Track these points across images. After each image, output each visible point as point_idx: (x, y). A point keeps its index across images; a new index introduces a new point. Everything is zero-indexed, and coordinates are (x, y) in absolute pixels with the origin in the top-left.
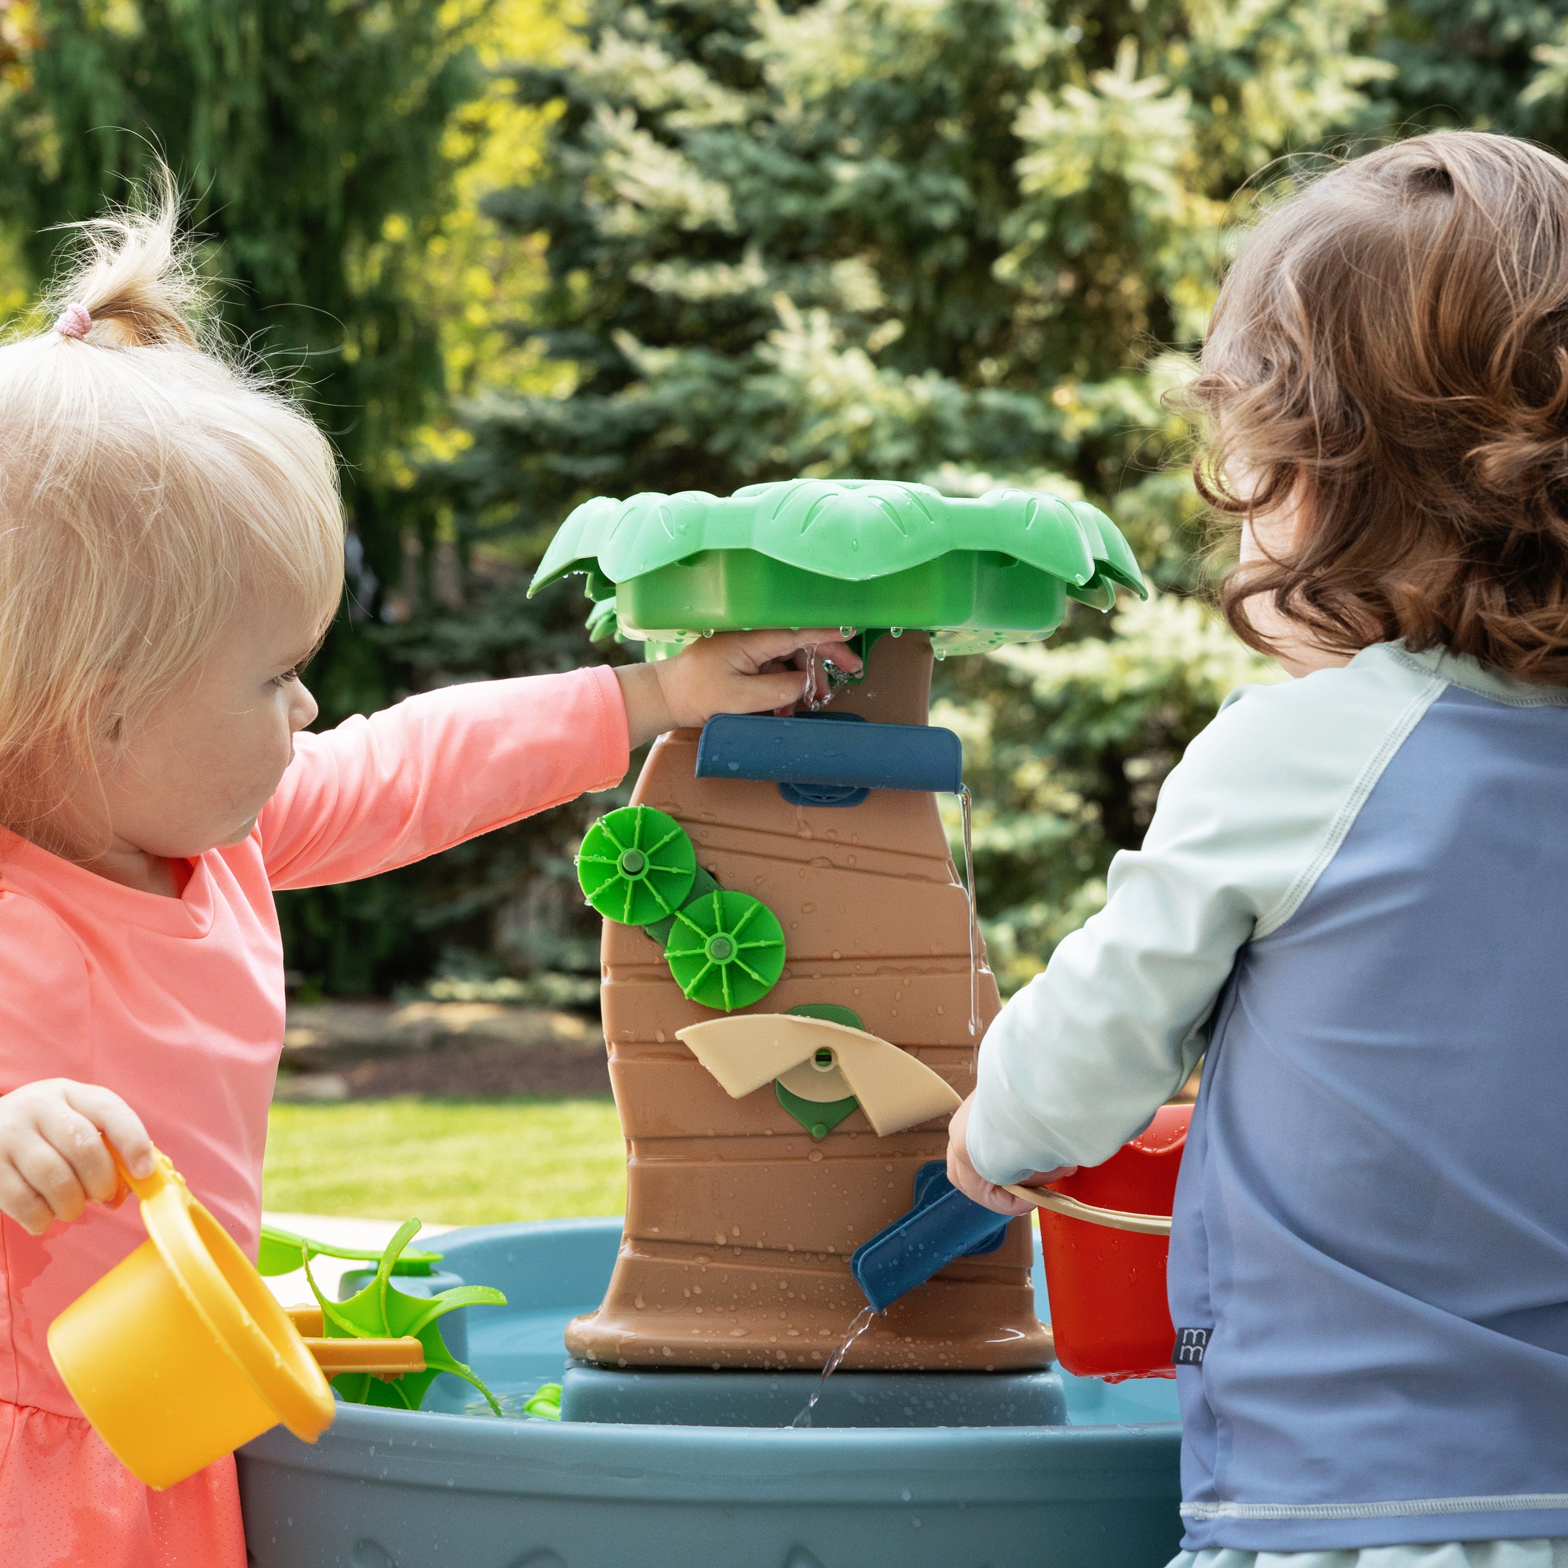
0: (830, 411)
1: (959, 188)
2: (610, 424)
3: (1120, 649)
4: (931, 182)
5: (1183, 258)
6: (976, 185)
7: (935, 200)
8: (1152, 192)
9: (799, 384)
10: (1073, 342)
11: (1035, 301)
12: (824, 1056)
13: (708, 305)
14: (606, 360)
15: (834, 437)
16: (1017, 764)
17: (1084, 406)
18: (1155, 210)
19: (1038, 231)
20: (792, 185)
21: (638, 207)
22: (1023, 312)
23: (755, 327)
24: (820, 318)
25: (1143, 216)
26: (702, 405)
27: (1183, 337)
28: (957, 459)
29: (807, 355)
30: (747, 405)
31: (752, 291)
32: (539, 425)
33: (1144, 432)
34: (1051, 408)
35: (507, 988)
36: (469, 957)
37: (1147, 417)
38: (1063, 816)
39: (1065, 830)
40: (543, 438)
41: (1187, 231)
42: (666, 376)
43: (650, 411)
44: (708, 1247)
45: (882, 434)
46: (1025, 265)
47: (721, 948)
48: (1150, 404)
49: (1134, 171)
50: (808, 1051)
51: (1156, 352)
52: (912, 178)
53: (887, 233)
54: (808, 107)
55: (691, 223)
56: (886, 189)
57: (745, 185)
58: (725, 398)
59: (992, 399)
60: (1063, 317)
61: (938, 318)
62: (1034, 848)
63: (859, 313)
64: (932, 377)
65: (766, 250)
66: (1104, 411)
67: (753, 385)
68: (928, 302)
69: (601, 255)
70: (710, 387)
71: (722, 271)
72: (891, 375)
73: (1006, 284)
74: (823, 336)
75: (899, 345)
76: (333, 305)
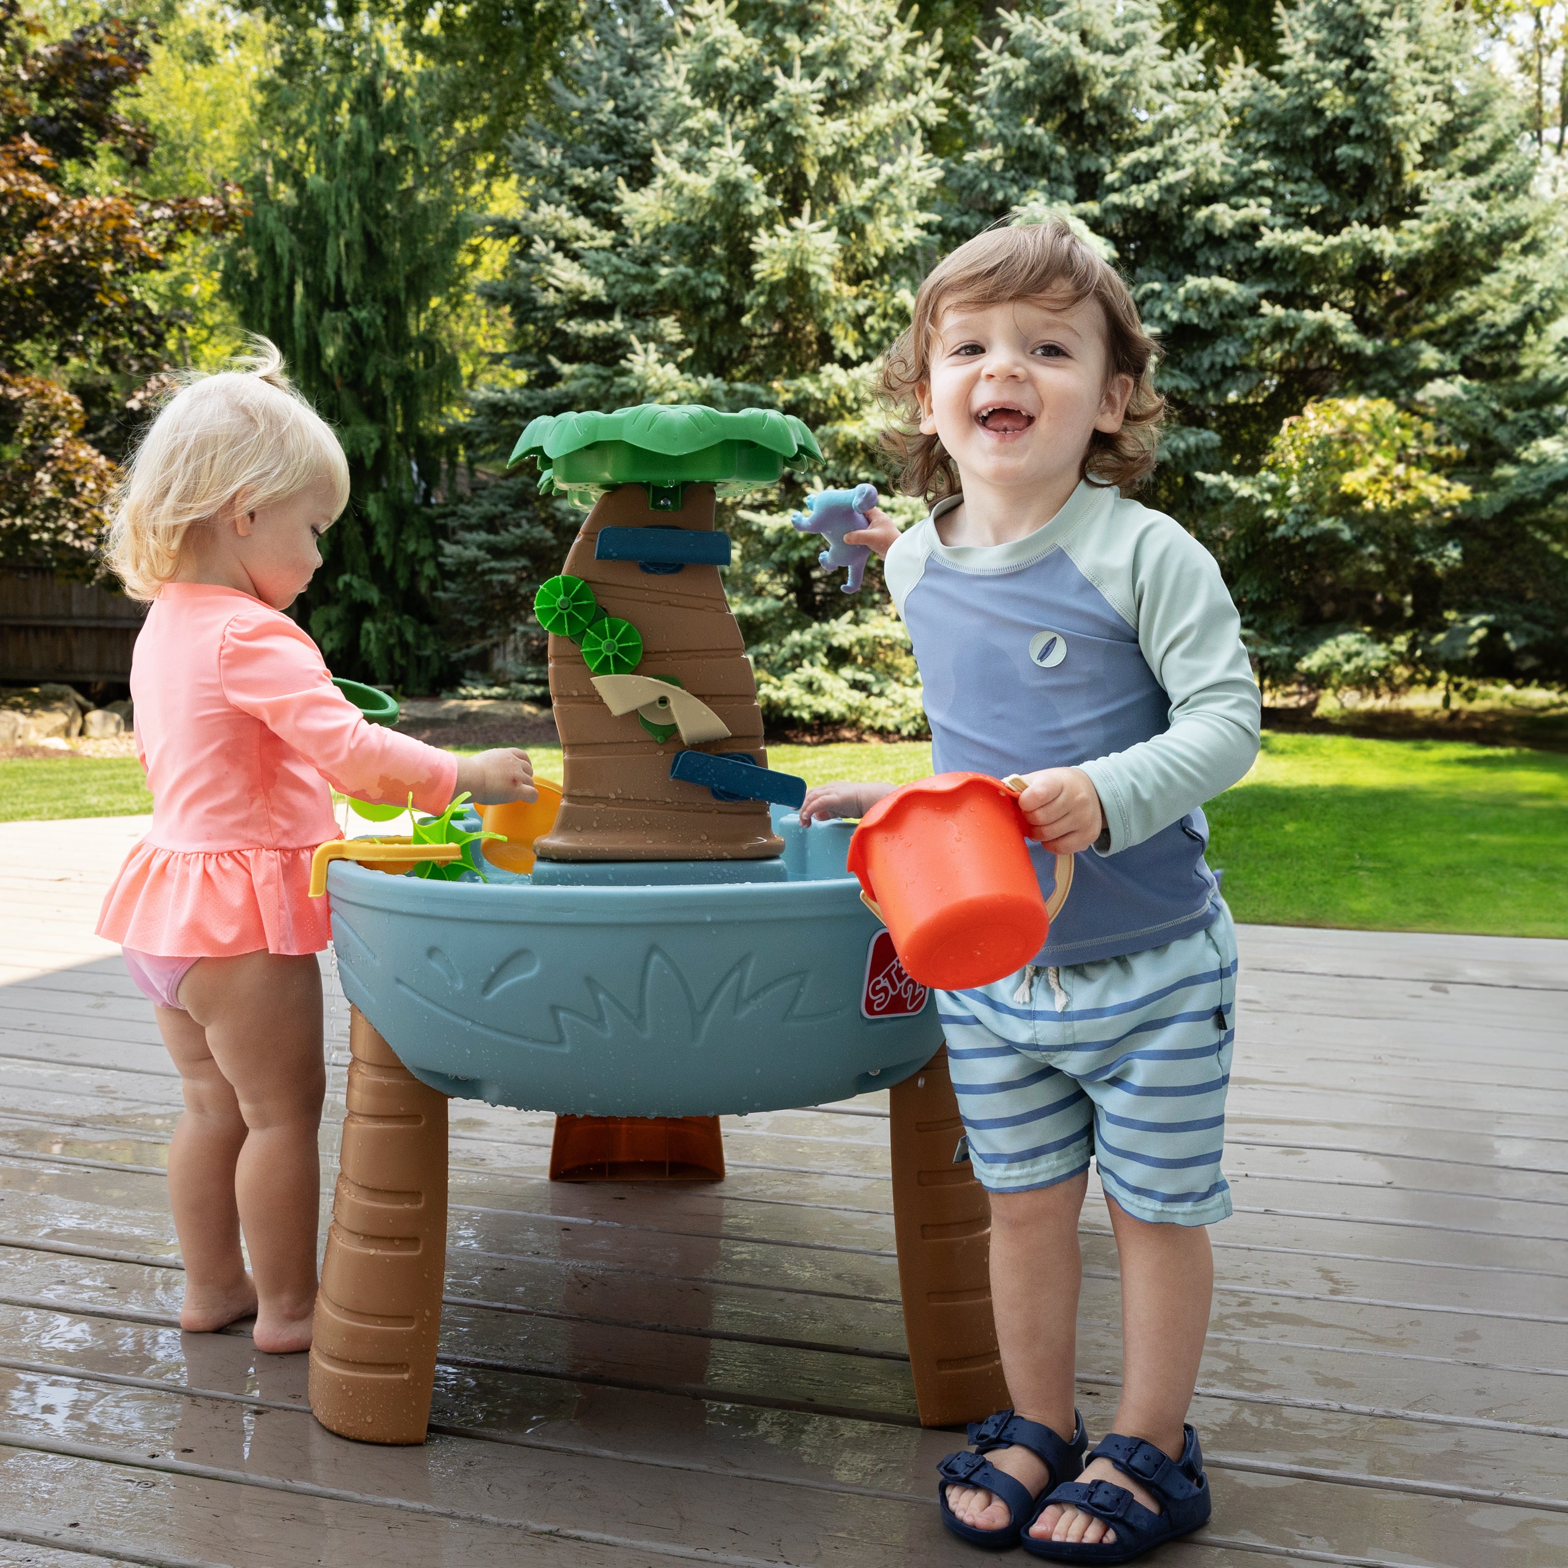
1: (722, 279)
4: (708, 276)
5: (836, 312)
6: (730, 277)
7: (709, 285)
8: (820, 279)
9: (641, 380)
10: (781, 357)
11: (762, 337)
12: (663, 701)
13: (595, 339)
14: (543, 368)
16: (755, 572)
17: (787, 390)
18: (822, 288)
19: (762, 299)
20: (636, 278)
21: (558, 290)
22: (755, 342)
23: (620, 352)
24: (652, 346)
25: (817, 291)
27: (837, 353)
29: (645, 365)
31: (617, 332)
32: (509, 403)
33: (818, 402)
34: (770, 390)
35: (497, 690)
36: (478, 675)
37: (819, 395)
38: (779, 598)
39: (779, 605)
40: (510, 409)
41: (837, 300)
42: (573, 376)
43: (566, 394)
44: (605, 799)
46: (755, 318)
47: (609, 647)
48: (820, 389)
49: (810, 268)
50: (654, 697)
51: (823, 363)
52: (698, 274)
53: (685, 302)
54: (643, 239)
55: (585, 298)
56: (686, 278)
57: (612, 279)
58: (604, 388)
59: (739, 386)
60: (775, 344)
61: (712, 345)
62: (765, 613)
63: (672, 343)
64: (710, 376)
65: (624, 312)
66: (797, 392)
67: (618, 380)
68: (707, 338)
69: (540, 315)
70: (596, 382)
71: (602, 323)
72: (688, 375)
73: (747, 328)
74: (654, 356)
75: (692, 360)
76: (401, 342)
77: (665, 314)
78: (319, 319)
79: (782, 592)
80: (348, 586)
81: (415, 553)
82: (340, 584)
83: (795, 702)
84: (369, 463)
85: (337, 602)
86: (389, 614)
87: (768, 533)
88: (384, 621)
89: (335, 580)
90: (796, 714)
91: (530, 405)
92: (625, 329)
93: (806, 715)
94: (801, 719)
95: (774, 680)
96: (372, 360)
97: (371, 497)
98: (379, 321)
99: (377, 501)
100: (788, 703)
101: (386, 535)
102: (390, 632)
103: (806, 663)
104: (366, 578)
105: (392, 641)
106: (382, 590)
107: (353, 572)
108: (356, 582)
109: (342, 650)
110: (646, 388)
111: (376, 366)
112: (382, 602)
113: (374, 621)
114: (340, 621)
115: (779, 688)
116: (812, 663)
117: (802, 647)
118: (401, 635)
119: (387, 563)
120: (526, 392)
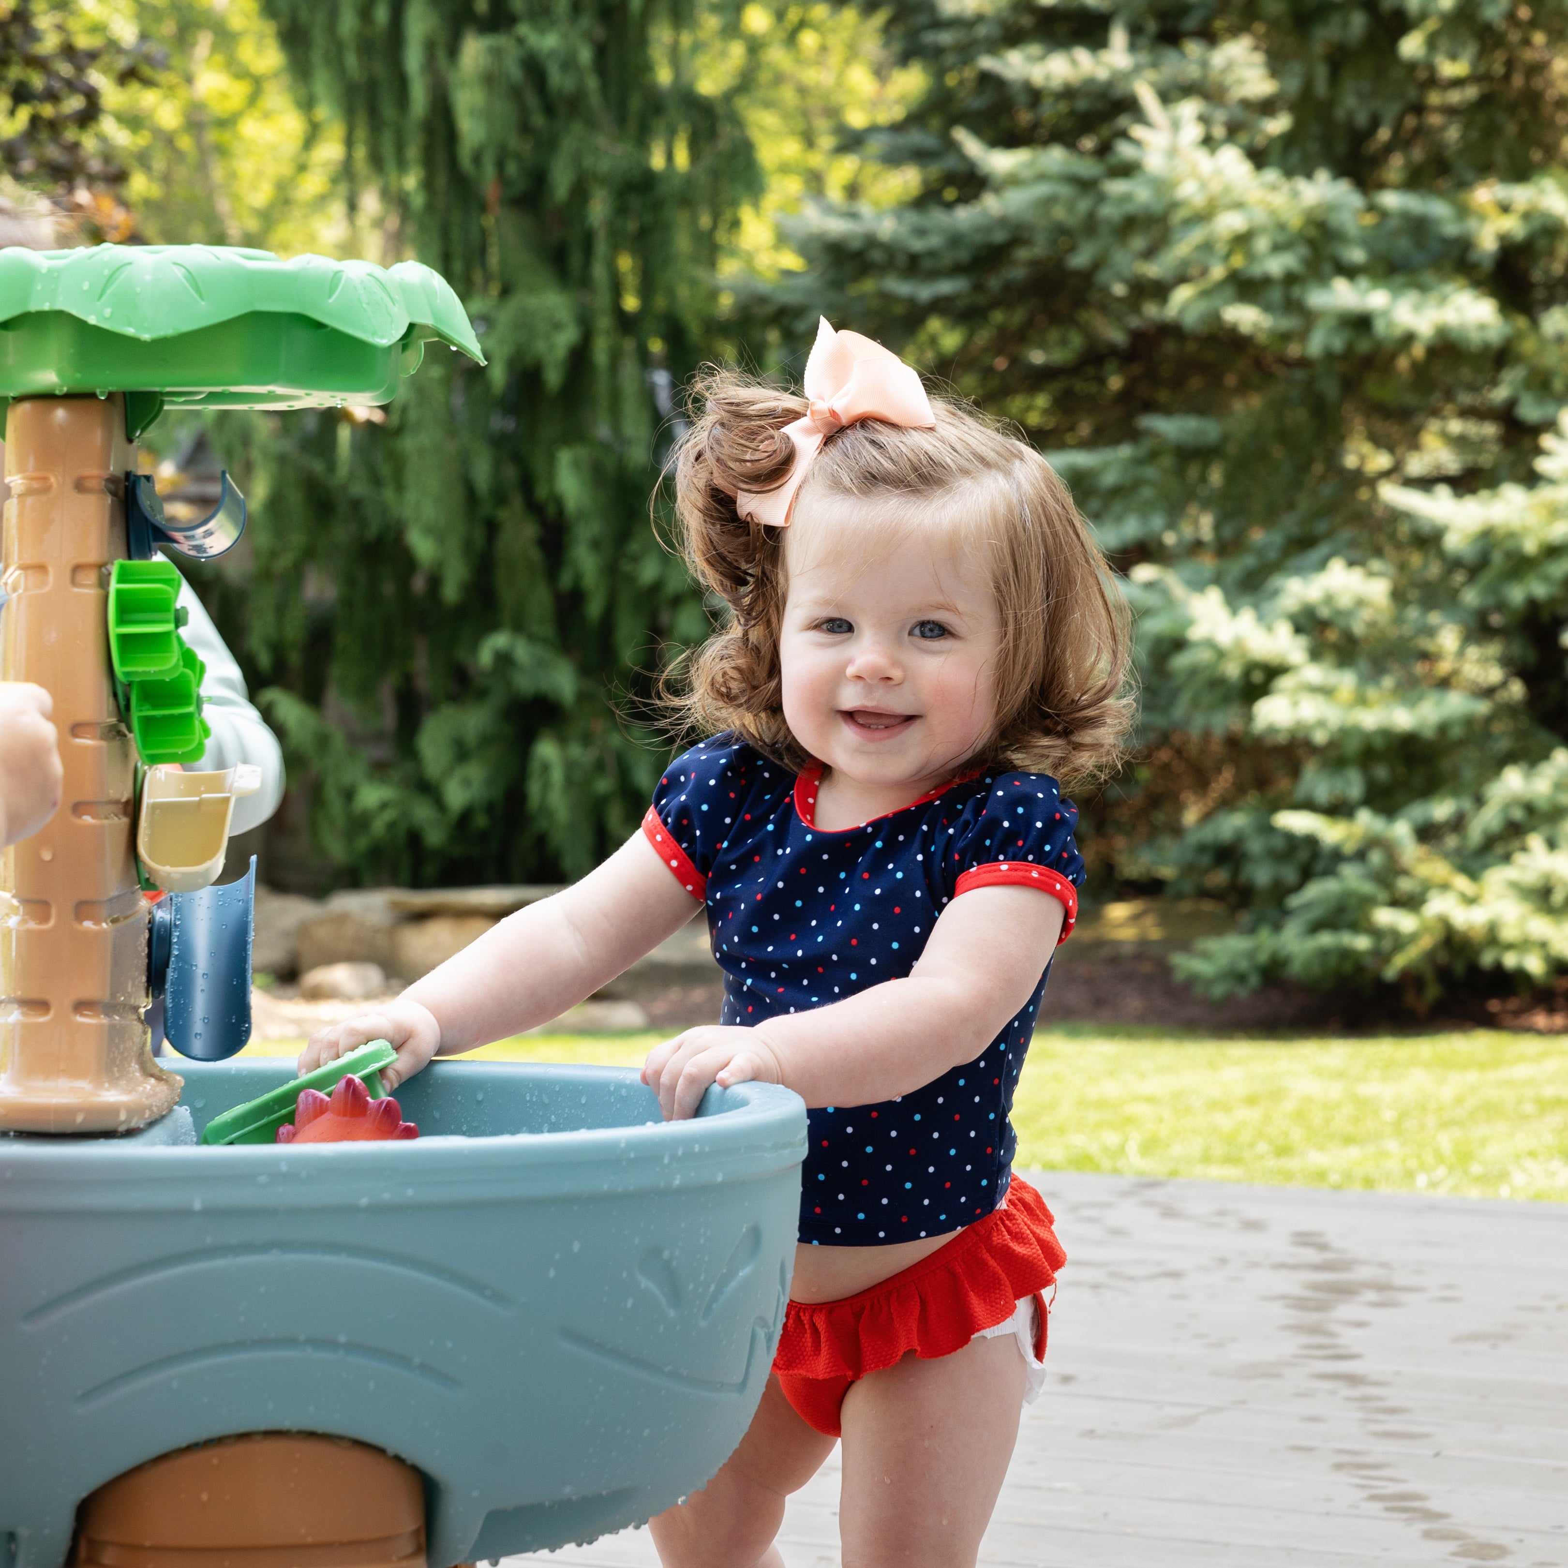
0: (1203, 217)
2: (955, 240)
3: (1545, 493)
9: (1162, 186)
10: (1491, 132)
11: (1450, 84)
13: (1068, 93)
14: (950, 163)
15: (1207, 247)
16: (1431, 632)
17: (1505, 208)
19: (1447, 1)
22: (1434, 98)
23: (1123, 121)
24: (1189, 108)
26: (1059, 213)
28: (1350, 272)
29: (1172, 152)
30: (1109, 212)
31: (1118, 77)
32: (871, 242)
34: (1466, 211)
38: (1488, 692)
39: (1482, 708)
40: (877, 256)
42: (1013, 180)
43: (1003, 222)
45: (1262, 244)
46: (1432, 43)
53: (1275, 7)
58: (1084, 205)
59: (1394, 201)
60: (1485, 102)
61: (1330, 104)
62: (1443, 728)
63: (1246, 104)
64: (1322, 176)
65: (1135, 31)
66: (1527, 216)
67: (1116, 187)
68: (1321, 88)
69: (945, 38)
70: (1065, 191)
71: (1082, 55)
72: (1272, 175)
73: (1412, 66)
74: (1192, 132)
75: (1288, 140)
76: (635, 103)
77: (1235, 32)
78: (453, 51)
79: (1494, 675)
80: (504, 659)
81: (657, 587)
82: (485, 656)
83: (1508, 934)
84: (553, 378)
85: (482, 694)
86: (599, 726)
87: (1454, 542)
88: (586, 740)
89: (474, 646)
90: (1510, 960)
91: (918, 245)
92: (1137, 69)
93: (1535, 965)
94: (1521, 976)
95: (1462, 882)
96: (568, 144)
97: (565, 458)
98: (585, 55)
99: (576, 465)
100: (1492, 938)
101: (595, 545)
102: (600, 767)
103: (1535, 841)
104: (545, 641)
105: (604, 785)
106: (585, 670)
107: (518, 627)
108: (523, 652)
109: (490, 808)
110: (1175, 205)
111: (577, 159)
112: (583, 697)
113: (563, 741)
114: (485, 741)
115: (1470, 901)
116: (1552, 844)
117: (1530, 808)
118: (624, 773)
119: (594, 608)
120: (913, 218)
